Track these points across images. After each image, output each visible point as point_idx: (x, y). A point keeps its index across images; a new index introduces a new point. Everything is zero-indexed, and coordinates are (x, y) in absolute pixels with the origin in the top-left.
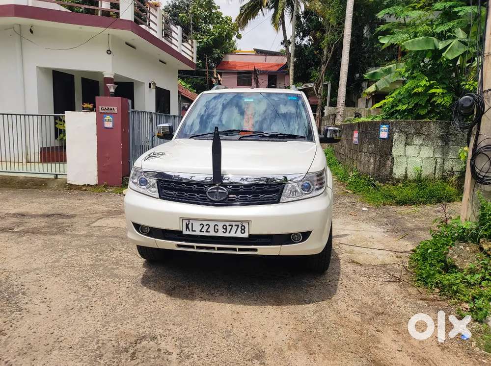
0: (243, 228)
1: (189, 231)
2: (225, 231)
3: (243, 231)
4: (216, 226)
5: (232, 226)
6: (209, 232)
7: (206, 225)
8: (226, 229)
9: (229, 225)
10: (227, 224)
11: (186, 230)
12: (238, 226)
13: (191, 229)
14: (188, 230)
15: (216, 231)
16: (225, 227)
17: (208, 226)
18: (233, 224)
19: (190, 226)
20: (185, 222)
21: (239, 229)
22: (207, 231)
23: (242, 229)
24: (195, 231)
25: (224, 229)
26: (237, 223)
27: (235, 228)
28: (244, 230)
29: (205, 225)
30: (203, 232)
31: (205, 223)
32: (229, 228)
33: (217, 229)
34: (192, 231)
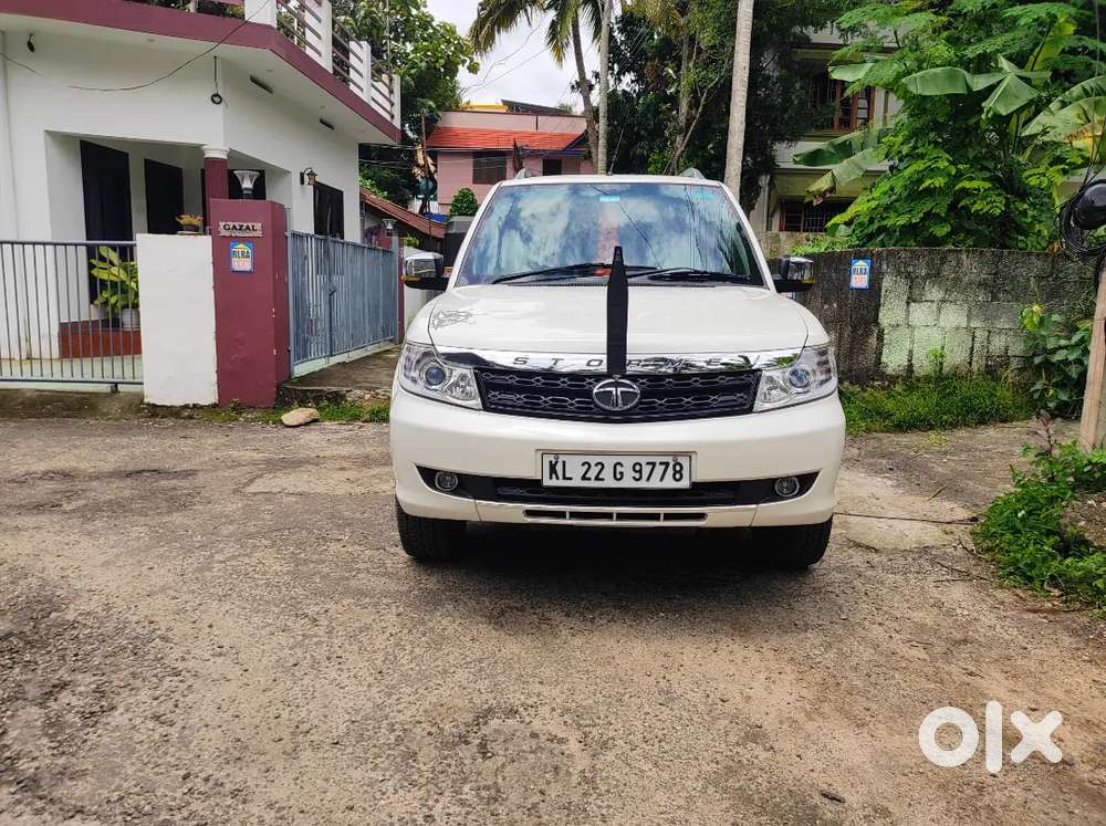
0: (678, 468)
1: (558, 478)
2: (637, 476)
3: (678, 476)
4: (618, 467)
5: (654, 464)
6: (603, 479)
7: (596, 465)
8: (640, 472)
9: (648, 463)
10: (643, 460)
11: (551, 478)
12: (667, 464)
13: (561, 476)
14: (554, 476)
15: (618, 476)
16: (638, 468)
17: (600, 466)
18: (657, 460)
19: (559, 468)
20: (548, 459)
21: (670, 471)
22: (597, 478)
23: (675, 472)
24: (571, 479)
25: (636, 472)
26: (664, 459)
27: (659, 469)
28: (680, 472)
29: (593, 465)
30: (589, 479)
31: (593, 460)
32: (646, 470)
33: (621, 473)
34: (565, 478)
